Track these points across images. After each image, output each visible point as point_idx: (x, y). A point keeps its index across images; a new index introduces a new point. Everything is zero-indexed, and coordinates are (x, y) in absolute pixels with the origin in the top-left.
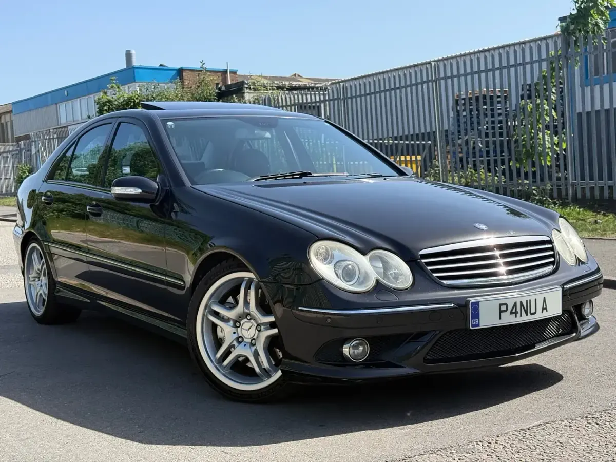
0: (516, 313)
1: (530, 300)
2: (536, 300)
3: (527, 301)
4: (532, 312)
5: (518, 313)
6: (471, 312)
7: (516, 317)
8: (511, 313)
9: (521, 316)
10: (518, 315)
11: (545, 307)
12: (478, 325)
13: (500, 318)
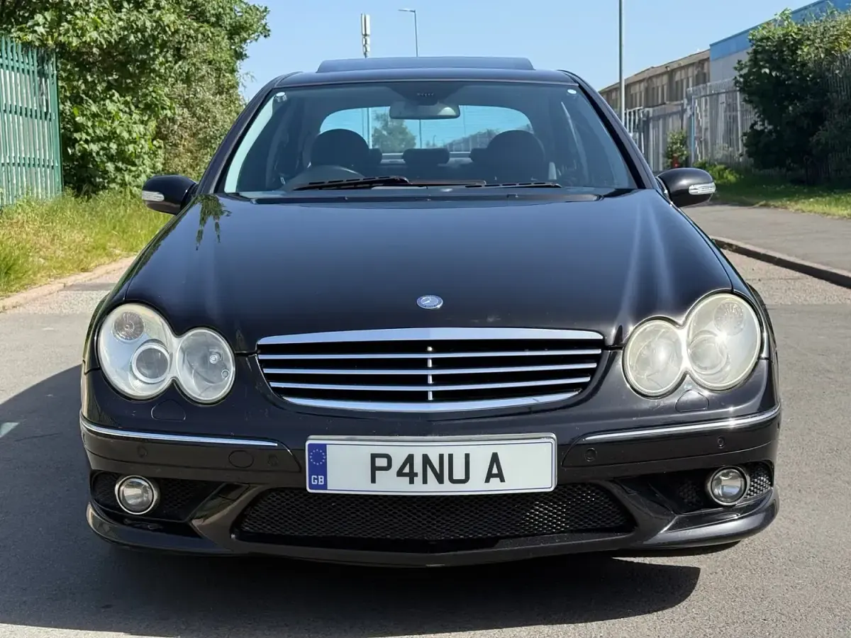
0: (412, 476)
1: (451, 456)
2: (467, 456)
3: (441, 456)
4: (455, 477)
5: (416, 475)
6: (309, 462)
7: (412, 482)
8: (400, 473)
9: (425, 481)
10: (418, 480)
11: (495, 471)
12: (325, 487)
13: (373, 481)
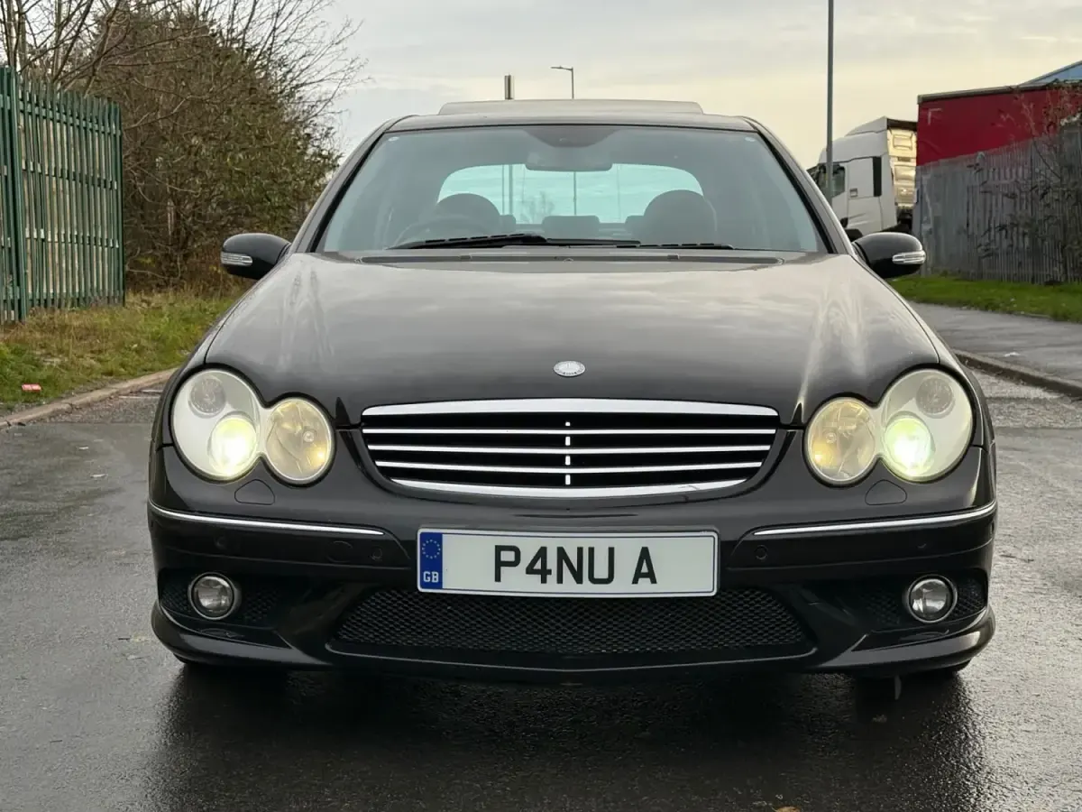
0: (544, 573)
1: (591, 550)
2: (611, 551)
3: (580, 550)
4: (597, 576)
5: (549, 572)
6: (422, 555)
7: (544, 581)
8: (530, 570)
9: (560, 580)
10: (552, 578)
11: (645, 569)
12: (439, 585)
13: (498, 578)
